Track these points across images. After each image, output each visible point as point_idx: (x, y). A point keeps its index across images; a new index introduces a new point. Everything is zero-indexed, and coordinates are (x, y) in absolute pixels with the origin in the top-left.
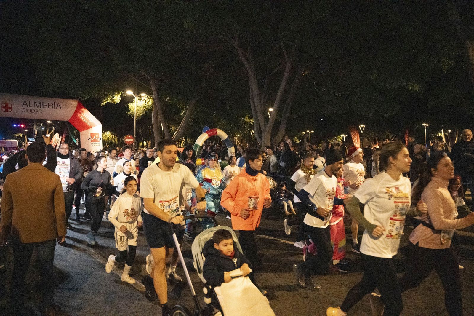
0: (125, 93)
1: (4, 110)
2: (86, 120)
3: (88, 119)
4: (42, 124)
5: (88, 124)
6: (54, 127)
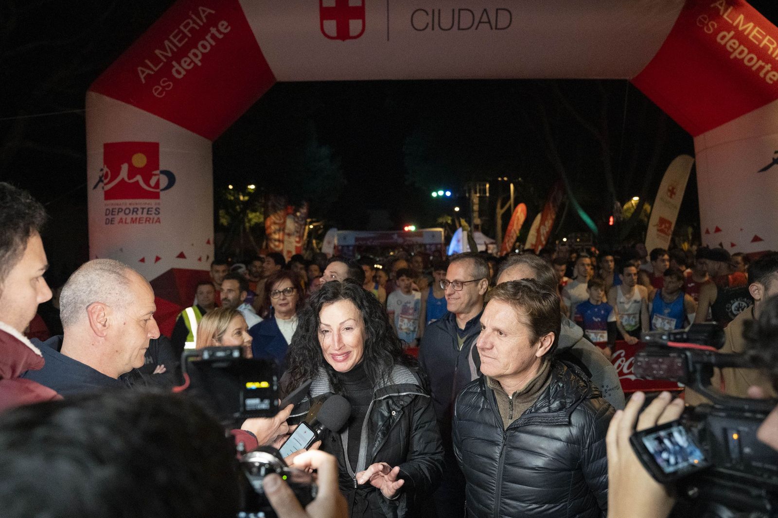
1: (331, 26)
2: (749, 52)
3: (761, 46)
4: (488, 186)
5: (762, 74)
6: (514, 186)
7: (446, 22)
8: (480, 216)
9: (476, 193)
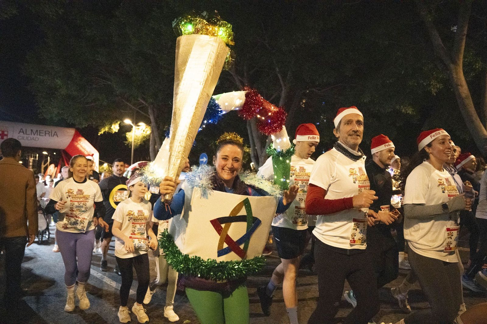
0: (123, 122)
2: (83, 149)
3: (85, 148)
4: (37, 155)
5: (84, 153)
6: (50, 158)
7: (25, 138)
8: (33, 168)
9: (31, 157)
